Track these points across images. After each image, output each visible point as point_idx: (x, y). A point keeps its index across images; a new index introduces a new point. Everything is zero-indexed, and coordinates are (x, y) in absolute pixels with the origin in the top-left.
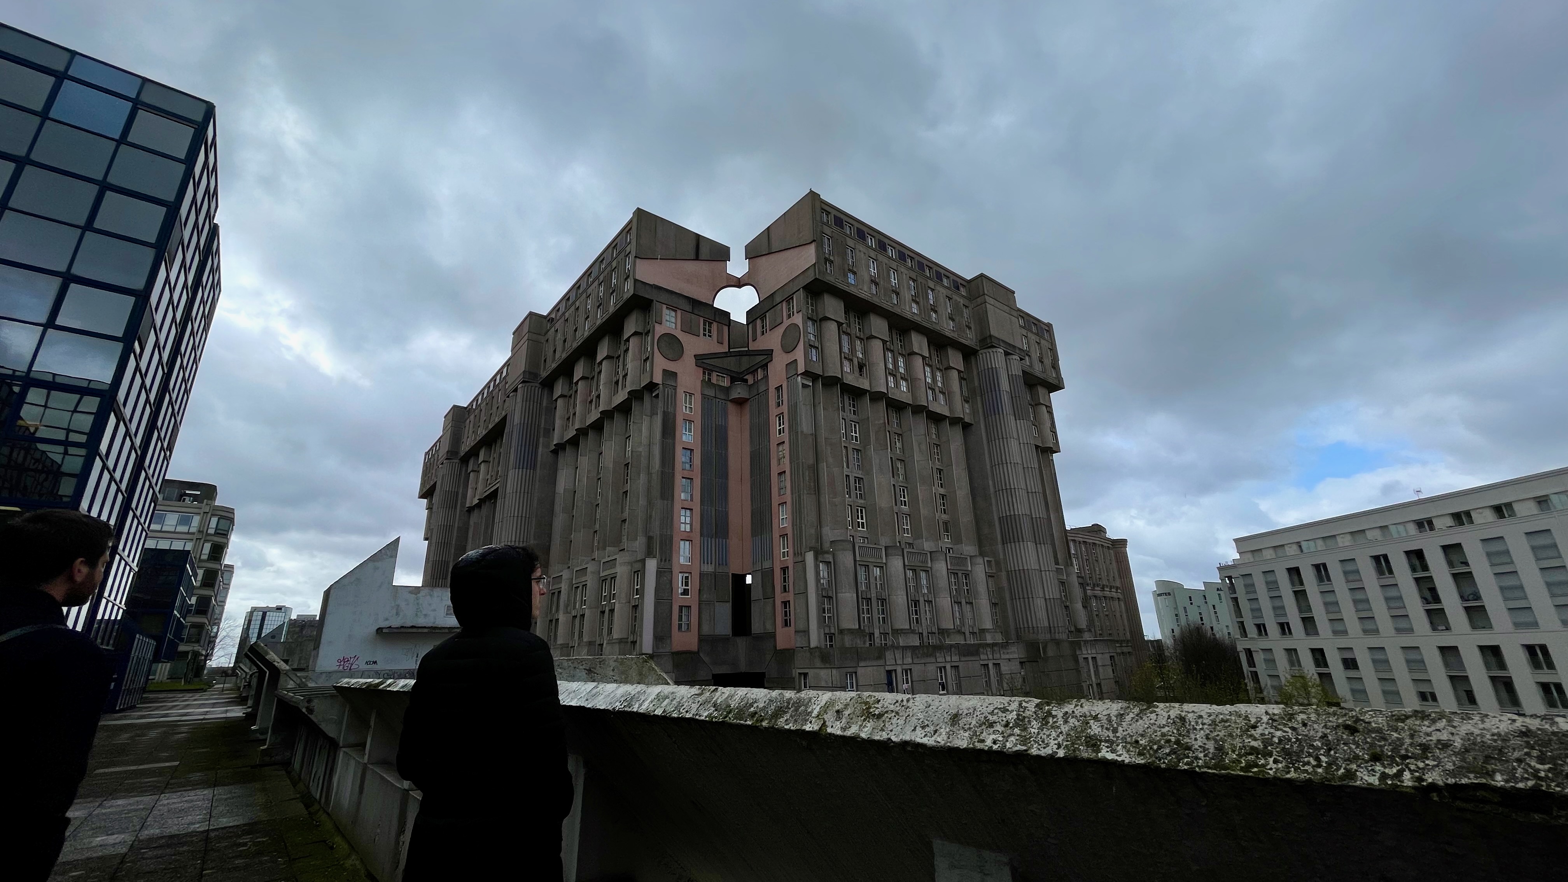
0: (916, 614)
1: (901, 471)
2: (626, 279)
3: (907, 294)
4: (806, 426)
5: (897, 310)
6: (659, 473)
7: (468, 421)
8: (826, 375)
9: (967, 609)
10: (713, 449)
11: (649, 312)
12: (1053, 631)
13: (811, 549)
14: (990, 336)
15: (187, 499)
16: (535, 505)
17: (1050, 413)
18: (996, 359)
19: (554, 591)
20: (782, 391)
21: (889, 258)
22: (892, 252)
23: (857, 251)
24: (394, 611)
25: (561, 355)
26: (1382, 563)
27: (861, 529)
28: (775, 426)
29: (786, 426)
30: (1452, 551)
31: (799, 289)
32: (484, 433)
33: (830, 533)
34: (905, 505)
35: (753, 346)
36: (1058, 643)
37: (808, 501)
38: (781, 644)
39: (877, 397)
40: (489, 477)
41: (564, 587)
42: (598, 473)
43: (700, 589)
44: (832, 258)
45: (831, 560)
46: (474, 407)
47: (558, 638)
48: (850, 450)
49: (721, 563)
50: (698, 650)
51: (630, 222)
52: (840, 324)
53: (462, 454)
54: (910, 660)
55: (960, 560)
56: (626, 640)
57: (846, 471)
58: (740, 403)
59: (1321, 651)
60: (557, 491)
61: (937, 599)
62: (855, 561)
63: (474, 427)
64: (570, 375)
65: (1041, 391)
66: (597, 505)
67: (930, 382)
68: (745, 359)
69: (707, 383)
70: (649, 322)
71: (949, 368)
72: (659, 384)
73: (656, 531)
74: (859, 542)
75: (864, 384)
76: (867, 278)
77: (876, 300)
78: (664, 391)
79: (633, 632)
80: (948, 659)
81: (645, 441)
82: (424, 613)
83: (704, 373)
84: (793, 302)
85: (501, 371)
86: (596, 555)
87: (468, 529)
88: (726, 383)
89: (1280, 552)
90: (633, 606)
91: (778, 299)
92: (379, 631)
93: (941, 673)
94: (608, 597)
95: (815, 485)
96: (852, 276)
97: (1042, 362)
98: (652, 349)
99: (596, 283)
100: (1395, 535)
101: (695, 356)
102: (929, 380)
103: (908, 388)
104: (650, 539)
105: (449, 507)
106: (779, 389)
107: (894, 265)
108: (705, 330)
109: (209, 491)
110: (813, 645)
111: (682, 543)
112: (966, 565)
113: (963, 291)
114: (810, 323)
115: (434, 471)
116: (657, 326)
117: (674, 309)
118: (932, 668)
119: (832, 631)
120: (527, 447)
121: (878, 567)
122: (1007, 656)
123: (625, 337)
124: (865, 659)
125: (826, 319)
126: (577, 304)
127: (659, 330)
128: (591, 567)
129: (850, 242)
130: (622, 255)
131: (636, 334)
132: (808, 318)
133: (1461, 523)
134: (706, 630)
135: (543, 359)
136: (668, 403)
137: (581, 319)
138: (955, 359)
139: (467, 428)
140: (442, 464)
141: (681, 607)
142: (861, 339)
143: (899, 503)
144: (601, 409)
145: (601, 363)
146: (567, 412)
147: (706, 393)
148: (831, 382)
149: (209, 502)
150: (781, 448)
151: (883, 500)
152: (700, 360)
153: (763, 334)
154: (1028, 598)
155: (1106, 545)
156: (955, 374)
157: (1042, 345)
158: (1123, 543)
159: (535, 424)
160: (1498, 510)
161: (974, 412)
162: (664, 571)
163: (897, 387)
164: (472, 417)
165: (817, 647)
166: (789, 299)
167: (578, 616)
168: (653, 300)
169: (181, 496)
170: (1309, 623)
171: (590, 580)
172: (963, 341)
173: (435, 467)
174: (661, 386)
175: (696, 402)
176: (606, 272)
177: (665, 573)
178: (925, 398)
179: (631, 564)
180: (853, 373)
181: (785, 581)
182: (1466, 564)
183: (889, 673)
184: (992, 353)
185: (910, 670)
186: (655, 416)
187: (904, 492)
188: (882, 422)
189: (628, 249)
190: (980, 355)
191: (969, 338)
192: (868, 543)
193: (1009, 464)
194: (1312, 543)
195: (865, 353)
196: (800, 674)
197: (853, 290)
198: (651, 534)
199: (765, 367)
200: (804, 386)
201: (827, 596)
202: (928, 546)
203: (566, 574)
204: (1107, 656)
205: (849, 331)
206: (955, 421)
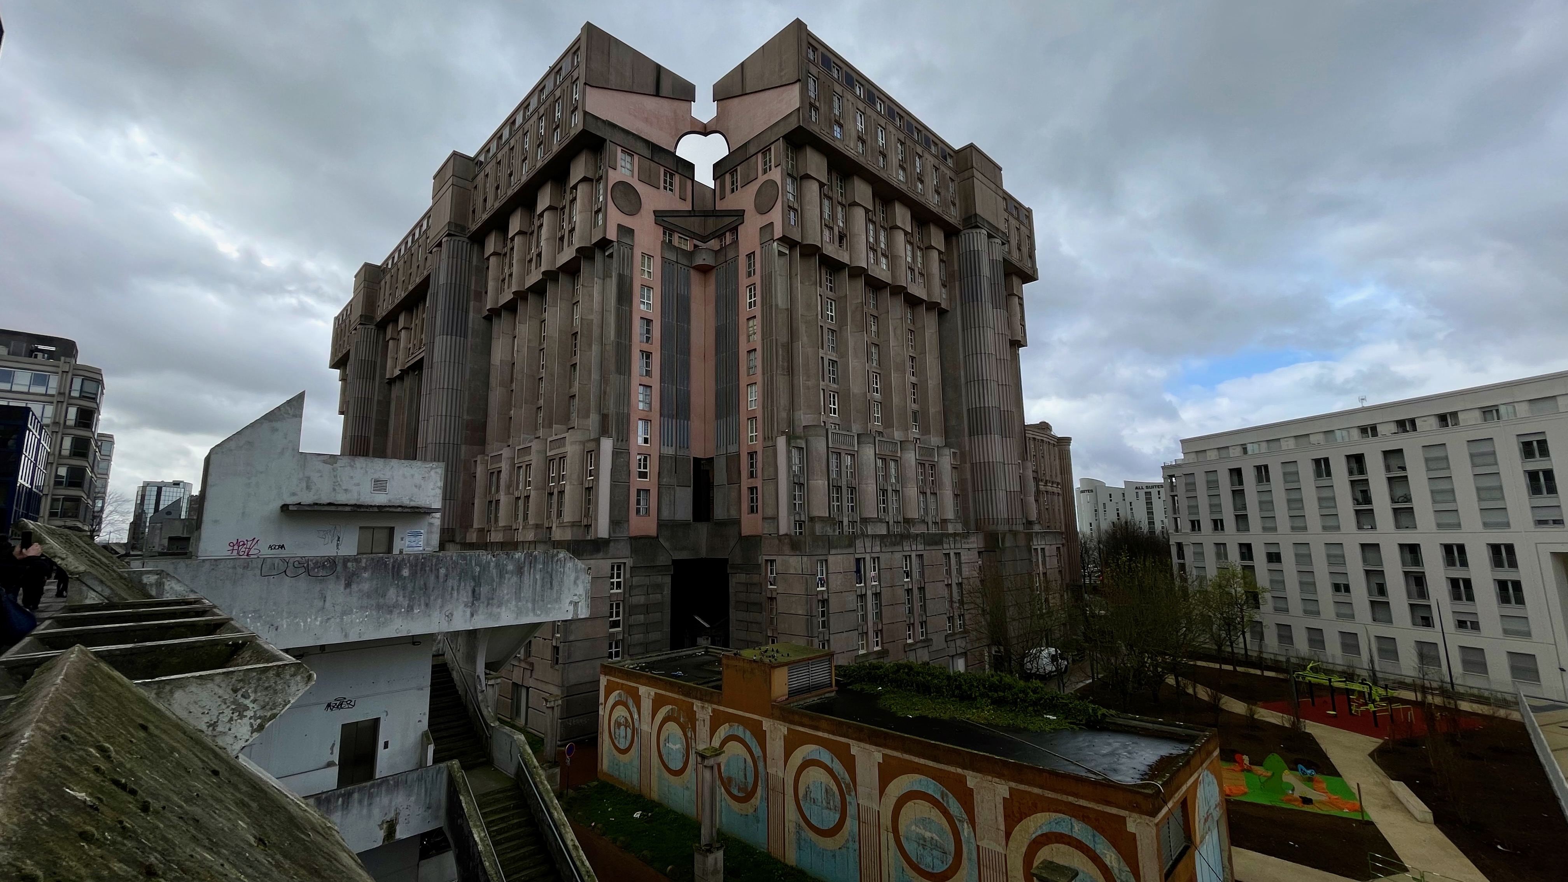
0: (884, 503)
1: (875, 357)
2: (573, 112)
3: (895, 158)
4: (781, 299)
5: (883, 175)
6: (614, 344)
7: (383, 283)
8: (805, 242)
9: (931, 499)
10: (675, 322)
11: (601, 155)
12: (1011, 523)
13: (783, 433)
14: (976, 215)
15: (40, 355)
16: (467, 377)
17: (1021, 305)
18: (979, 240)
19: (492, 471)
20: (754, 259)
21: (877, 112)
22: (881, 107)
23: (845, 100)
24: (304, 485)
25: (494, 205)
26: (1322, 466)
27: (832, 415)
28: (745, 299)
29: (758, 299)
30: (1392, 456)
31: (779, 139)
32: (403, 295)
33: (804, 418)
34: (877, 393)
35: (721, 206)
36: (1015, 534)
37: (781, 382)
38: (746, 531)
39: (857, 273)
40: (411, 345)
41: (504, 466)
42: (540, 344)
43: (659, 473)
44: (817, 104)
45: (804, 446)
46: (390, 266)
47: (500, 519)
48: (825, 330)
49: (682, 446)
50: (658, 535)
51: (578, 40)
52: (822, 185)
53: (378, 320)
54: (878, 549)
55: (927, 451)
56: (579, 524)
57: (821, 353)
58: (704, 270)
59: (1249, 546)
60: (492, 362)
61: (904, 489)
62: (828, 447)
63: (390, 289)
64: (505, 229)
65: (1016, 280)
66: (540, 379)
67: (910, 261)
68: (711, 221)
69: (668, 245)
70: (600, 167)
71: (931, 247)
72: (612, 241)
73: (612, 409)
74: (831, 429)
75: (844, 258)
76: (854, 135)
77: (862, 160)
78: (620, 250)
79: (587, 515)
80: (914, 547)
81: (596, 306)
82: (344, 488)
83: (664, 233)
84: (770, 155)
85: (420, 224)
86: (541, 433)
87: (389, 403)
88: (688, 247)
89: (1224, 453)
90: (586, 489)
91: (752, 150)
92: (285, 508)
93: (906, 561)
94: (557, 478)
95: (788, 366)
96: (838, 130)
97: (1020, 250)
98: (605, 198)
99: (535, 117)
100: (1339, 440)
101: (654, 211)
102: (909, 259)
103: (888, 265)
104: (604, 418)
105: (367, 379)
106: (751, 256)
107: (883, 122)
108: (665, 181)
109: (67, 348)
110: (782, 532)
111: (640, 422)
112: (932, 455)
113: (950, 162)
114: (789, 181)
115: (346, 338)
116: (611, 172)
117: (629, 152)
118: (898, 556)
119: (803, 519)
120: (456, 311)
121: (849, 454)
122: (967, 546)
123: (572, 182)
124: (836, 548)
125: (808, 177)
126: (512, 142)
127: (614, 177)
128: (535, 446)
129: (838, 89)
130: (568, 83)
131: (585, 179)
132: (788, 174)
133: (1405, 431)
134: (666, 515)
135: (471, 209)
136: (623, 264)
137: (516, 162)
138: (937, 239)
139: (382, 290)
140: (355, 329)
141: (639, 491)
142: (843, 206)
143: (871, 390)
144: (543, 269)
145: (541, 215)
146: (502, 274)
147: (667, 255)
148: (810, 252)
149: (68, 360)
150: (751, 323)
151: (856, 387)
152: (660, 216)
153: (733, 191)
154: (991, 490)
155: (1052, 442)
156: (935, 255)
157: (1021, 232)
158: (1067, 440)
159: (464, 285)
160: (1443, 419)
161: (951, 299)
162: (621, 452)
163: (877, 264)
164: (388, 277)
165: (786, 535)
166: (766, 151)
167: (522, 497)
168: (606, 140)
169: (32, 351)
170: (1242, 519)
171: (535, 459)
172: (947, 218)
173: (347, 334)
174: (615, 244)
175: (656, 266)
176: (548, 103)
177: (620, 454)
178: (904, 279)
179: (583, 443)
180: (833, 243)
181: (752, 466)
182: (1404, 468)
183: (858, 561)
184: (975, 234)
185: (878, 558)
186: (608, 279)
187: (876, 379)
188: (859, 301)
189: (575, 75)
190: (963, 236)
191: (953, 216)
192: (839, 429)
193: (983, 355)
194: (1256, 446)
195: (846, 221)
196: (767, 561)
197: (839, 146)
198: (605, 412)
199: (734, 230)
200: (781, 254)
201: (798, 484)
202: (898, 435)
203: (506, 453)
204: (1054, 547)
205: (830, 194)
206: (932, 306)
